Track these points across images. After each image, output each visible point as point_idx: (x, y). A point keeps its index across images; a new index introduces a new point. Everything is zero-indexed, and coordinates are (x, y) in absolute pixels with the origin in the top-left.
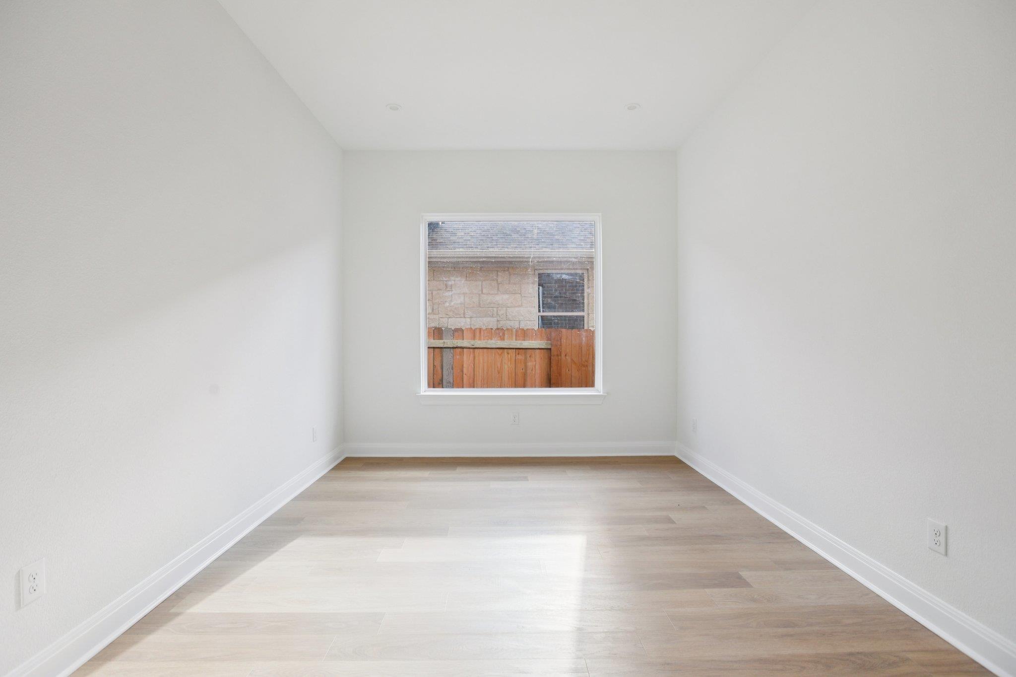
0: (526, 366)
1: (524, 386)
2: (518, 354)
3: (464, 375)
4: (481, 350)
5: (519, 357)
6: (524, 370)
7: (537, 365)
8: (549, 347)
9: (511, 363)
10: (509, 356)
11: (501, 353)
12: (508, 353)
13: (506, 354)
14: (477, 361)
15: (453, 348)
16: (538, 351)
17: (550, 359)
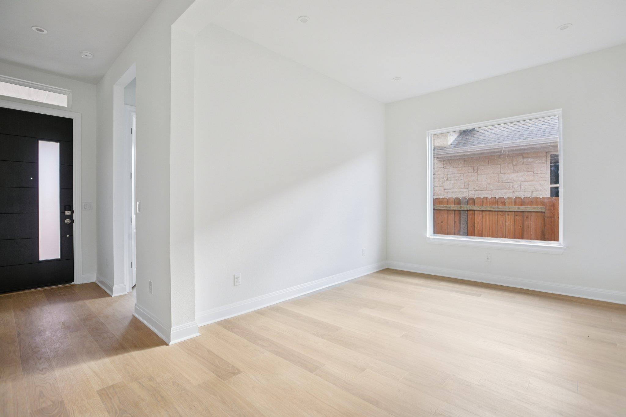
0: (523, 225)
1: (522, 237)
2: (517, 215)
3: (475, 228)
4: (487, 212)
5: (517, 218)
6: (521, 227)
7: (533, 223)
8: (544, 211)
9: (510, 222)
10: (509, 217)
11: (503, 215)
12: (508, 215)
13: (507, 216)
14: (484, 220)
15: (467, 210)
16: (533, 214)
17: (544, 219)
